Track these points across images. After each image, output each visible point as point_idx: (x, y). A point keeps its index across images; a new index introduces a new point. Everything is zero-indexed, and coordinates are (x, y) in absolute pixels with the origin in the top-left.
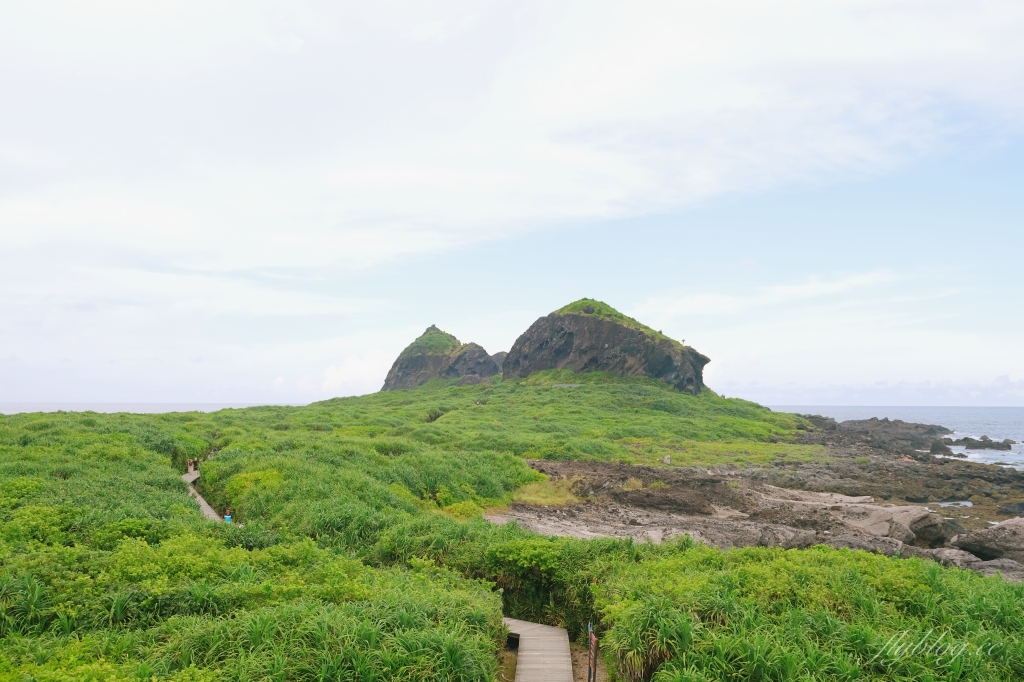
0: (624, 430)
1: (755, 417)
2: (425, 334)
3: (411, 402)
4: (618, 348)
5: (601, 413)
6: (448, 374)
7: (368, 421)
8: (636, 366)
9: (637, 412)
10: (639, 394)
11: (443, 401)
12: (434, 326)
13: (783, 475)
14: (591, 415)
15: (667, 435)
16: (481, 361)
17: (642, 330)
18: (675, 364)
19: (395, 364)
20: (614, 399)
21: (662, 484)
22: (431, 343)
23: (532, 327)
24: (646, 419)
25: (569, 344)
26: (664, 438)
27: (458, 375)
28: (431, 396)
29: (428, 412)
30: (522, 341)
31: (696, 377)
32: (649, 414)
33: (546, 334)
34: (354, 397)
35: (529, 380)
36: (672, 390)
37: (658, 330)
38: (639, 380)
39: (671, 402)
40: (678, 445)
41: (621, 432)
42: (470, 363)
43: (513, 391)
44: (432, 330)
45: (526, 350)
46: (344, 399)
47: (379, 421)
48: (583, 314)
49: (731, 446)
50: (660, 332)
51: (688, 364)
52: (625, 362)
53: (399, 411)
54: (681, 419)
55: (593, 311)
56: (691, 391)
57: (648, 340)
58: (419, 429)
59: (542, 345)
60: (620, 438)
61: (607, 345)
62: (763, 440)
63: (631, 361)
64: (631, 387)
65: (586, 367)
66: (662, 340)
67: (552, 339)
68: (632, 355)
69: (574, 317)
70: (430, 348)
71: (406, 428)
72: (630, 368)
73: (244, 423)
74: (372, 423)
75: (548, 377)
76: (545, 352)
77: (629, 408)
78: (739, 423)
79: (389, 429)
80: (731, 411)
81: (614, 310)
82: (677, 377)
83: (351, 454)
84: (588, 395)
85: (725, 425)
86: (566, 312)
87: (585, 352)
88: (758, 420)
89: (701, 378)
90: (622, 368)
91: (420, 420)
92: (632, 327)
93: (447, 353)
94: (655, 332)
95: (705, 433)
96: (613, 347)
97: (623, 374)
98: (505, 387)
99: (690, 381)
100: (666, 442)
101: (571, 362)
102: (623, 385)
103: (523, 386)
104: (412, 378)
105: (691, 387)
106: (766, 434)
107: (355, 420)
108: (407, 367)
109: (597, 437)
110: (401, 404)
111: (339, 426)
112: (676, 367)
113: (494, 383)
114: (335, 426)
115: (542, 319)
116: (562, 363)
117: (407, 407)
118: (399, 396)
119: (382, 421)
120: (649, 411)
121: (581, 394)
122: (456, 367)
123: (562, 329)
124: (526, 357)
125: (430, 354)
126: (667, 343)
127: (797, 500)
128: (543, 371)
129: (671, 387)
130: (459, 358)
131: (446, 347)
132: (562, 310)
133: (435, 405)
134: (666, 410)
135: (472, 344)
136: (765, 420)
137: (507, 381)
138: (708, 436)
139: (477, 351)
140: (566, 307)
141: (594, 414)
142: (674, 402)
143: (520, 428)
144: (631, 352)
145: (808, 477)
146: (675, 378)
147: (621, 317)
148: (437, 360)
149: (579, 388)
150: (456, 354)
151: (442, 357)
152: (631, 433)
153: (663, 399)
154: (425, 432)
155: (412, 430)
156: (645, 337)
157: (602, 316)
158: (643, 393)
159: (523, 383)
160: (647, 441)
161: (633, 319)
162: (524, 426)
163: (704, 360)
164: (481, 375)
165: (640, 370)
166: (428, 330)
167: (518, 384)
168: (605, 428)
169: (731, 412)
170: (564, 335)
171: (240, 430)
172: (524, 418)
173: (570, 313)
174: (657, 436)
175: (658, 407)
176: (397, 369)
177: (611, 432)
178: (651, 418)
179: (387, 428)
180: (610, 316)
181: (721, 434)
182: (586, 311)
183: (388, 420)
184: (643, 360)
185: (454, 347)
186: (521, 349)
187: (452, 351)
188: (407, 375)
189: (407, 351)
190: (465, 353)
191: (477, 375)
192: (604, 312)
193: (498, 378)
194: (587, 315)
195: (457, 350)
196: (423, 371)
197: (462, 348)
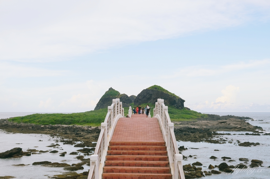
4: (163, 98)
8: (167, 103)
12: (111, 88)
16: (127, 99)
19: (100, 100)
22: (112, 94)
23: (142, 92)
25: (151, 97)
31: (182, 105)
37: (173, 93)
45: (140, 98)
48: (154, 89)
51: (180, 102)
56: (180, 109)
57: (170, 96)
59: (144, 97)
63: (166, 101)
66: (173, 96)
67: (147, 96)
69: (152, 90)
70: (111, 95)
76: (145, 99)
82: (177, 105)
86: (150, 89)
87: (155, 99)
89: (184, 105)
99: (180, 106)
101: (151, 101)
104: (106, 104)
105: (180, 108)
108: (104, 101)
112: (177, 103)
115: (144, 90)
116: (149, 102)
123: (149, 93)
124: (140, 100)
125: (111, 97)
126: (175, 97)
128: (144, 104)
129: (175, 108)
130: (120, 98)
132: (149, 88)
135: (124, 94)
139: (125, 96)
140: (150, 87)
144: (166, 99)
146: (176, 105)
147: (164, 90)
156: (169, 95)
157: (159, 90)
161: (167, 91)
163: (184, 101)
164: (127, 103)
165: (168, 103)
170: (150, 95)
176: (101, 101)
180: (161, 90)
182: (155, 89)
184: (169, 101)
185: (119, 95)
186: (139, 98)
187: (118, 96)
188: (104, 103)
189: (104, 96)
190: (122, 97)
191: (126, 104)
192: (160, 89)
193: (132, 104)
194: (155, 90)
195: (120, 96)
196: (109, 102)
197: (121, 95)
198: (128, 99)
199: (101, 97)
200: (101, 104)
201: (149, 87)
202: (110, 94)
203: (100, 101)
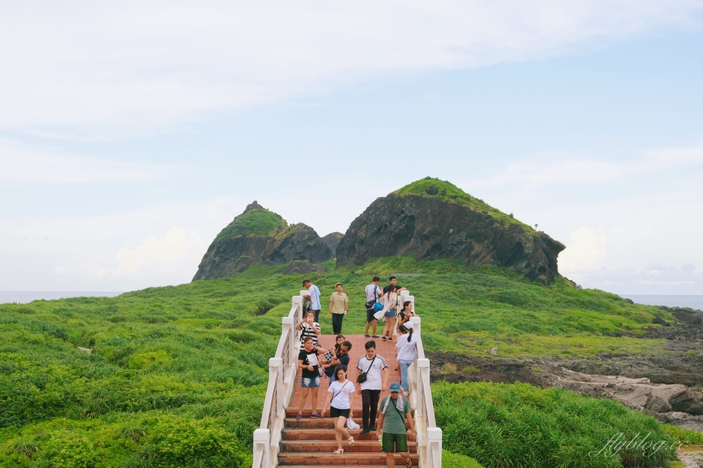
0: (461, 324)
1: (609, 310)
2: (245, 212)
3: (236, 293)
4: (464, 234)
5: (440, 306)
6: (272, 258)
7: (201, 313)
8: (483, 254)
9: (479, 304)
10: (485, 285)
11: (271, 293)
12: (255, 202)
13: (601, 365)
14: (430, 308)
15: (505, 329)
16: (311, 244)
17: (490, 213)
18: (526, 251)
19: (211, 248)
20: (456, 291)
21: (473, 368)
22: (253, 223)
23: (369, 209)
24: (486, 311)
25: (409, 229)
26: (502, 332)
27: (285, 261)
28: (258, 287)
29: (257, 305)
30: (358, 224)
31: (550, 266)
32: (491, 307)
33: (385, 217)
34: (171, 287)
35: (366, 269)
36: (522, 281)
37: (509, 213)
38: (486, 268)
39: (517, 294)
40: (514, 339)
41: (458, 326)
42: (298, 247)
43: (347, 281)
44: (254, 207)
45: (362, 234)
46: (159, 289)
47: (211, 313)
48: (426, 195)
49: (570, 339)
50: (511, 216)
51: (540, 251)
52: (471, 248)
53: (227, 303)
54: (525, 312)
55: (437, 192)
56: (543, 282)
57: (496, 225)
58: (254, 322)
59: (380, 229)
60: (457, 331)
61: (451, 231)
62: (608, 335)
63: (477, 248)
64: (476, 278)
65: (428, 254)
66: (512, 225)
67: (391, 223)
68: (479, 241)
69: (416, 198)
70: (252, 229)
71: (242, 321)
72: (476, 256)
73: (82, 316)
74: (205, 316)
75: (387, 265)
76: (383, 237)
77: (471, 300)
78: (587, 316)
79: (224, 321)
80: (583, 303)
81: (460, 190)
82: (528, 266)
83: (211, 341)
84: (429, 286)
85: (570, 319)
86: (407, 193)
87: (427, 238)
88: (612, 313)
89: (556, 266)
90: (468, 256)
91: (250, 312)
92: (480, 211)
93: (271, 234)
94: (505, 215)
95: (547, 327)
96: (458, 232)
97: (469, 262)
98: (338, 277)
99: (542, 270)
100: (501, 336)
101: (413, 249)
102: (467, 275)
103: (359, 275)
104: (231, 264)
105: (543, 277)
106: (612, 328)
107: (187, 312)
108: (225, 251)
109: (433, 330)
110: (225, 295)
111: (174, 319)
112: (528, 254)
113: (326, 270)
114: (170, 318)
115: (380, 200)
116: (403, 250)
117: (234, 298)
118: (221, 286)
119: (215, 314)
120: (493, 303)
121: (421, 285)
122: (283, 251)
123: (403, 212)
124: (362, 242)
125: (252, 235)
126: (518, 228)
127: (586, 381)
128: (381, 259)
129: (521, 277)
130: (286, 241)
131: (270, 227)
132: (403, 190)
133: (263, 296)
134: (511, 303)
135: (301, 225)
136: (619, 314)
137: (341, 268)
138: (550, 330)
139: (305, 234)
140: (407, 186)
141: (432, 306)
142: (520, 294)
143: (354, 322)
144: (478, 237)
145: (625, 367)
146: (526, 267)
147: (468, 198)
148: (260, 244)
149: (419, 278)
150: (283, 235)
151: (266, 239)
152: (469, 326)
153: (509, 291)
154: (261, 325)
155: (247, 322)
156: (493, 221)
157: (446, 198)
158: (488, 283)
159: (359, 272)
160: (482, 335)
161: (481, 201)
162: (359, 319)
163: (559, 247)
164: (311, 261)
165: (488, 258)
166: (249, 207)
167: (353, 273)
168: (442, 321)
169: (584, 305)
170: (404, 218)
171: (82, 322)
172: (358, 311)
173: (411, 193)
174: (495, 329)
175: (503, 299)
176: (213, 253)
177: (447, 325)
178: (493, 311)
179: (222, 321)
180: (455, 197)
181: (565, 327)
182: (429, 192)
183: (220, 312)
184: (491, 247)
185: (280, 228)
186: (356, 233)
187: (278, 232)
188: (225, 260)
189: (225, 232)
190: (293, 235)
191: (306, 261)
192: (449, 193)
193: (331, 265)
194: (430, 196)
195: (284, 231)
196: (244, 256)
197: (289, 230)
198: (315, 245)
199: (215, 237)
200: (215, 261)
201: (402, 186)
202: (248, 224)
203: (209, 250)
